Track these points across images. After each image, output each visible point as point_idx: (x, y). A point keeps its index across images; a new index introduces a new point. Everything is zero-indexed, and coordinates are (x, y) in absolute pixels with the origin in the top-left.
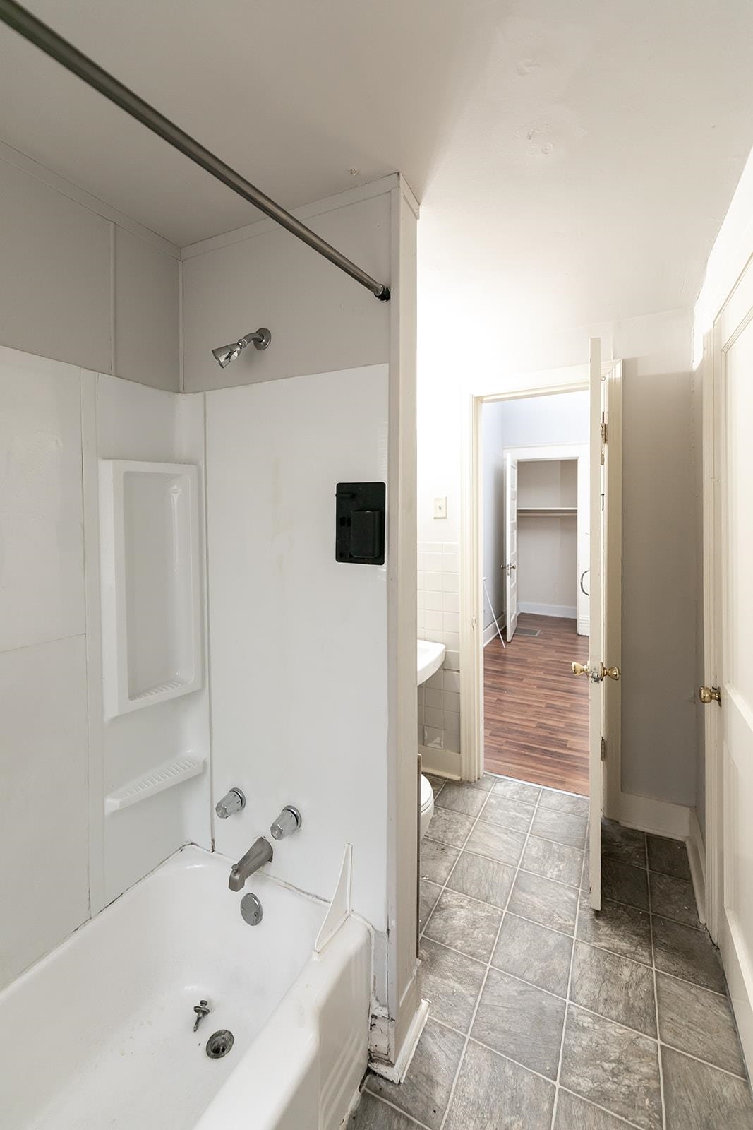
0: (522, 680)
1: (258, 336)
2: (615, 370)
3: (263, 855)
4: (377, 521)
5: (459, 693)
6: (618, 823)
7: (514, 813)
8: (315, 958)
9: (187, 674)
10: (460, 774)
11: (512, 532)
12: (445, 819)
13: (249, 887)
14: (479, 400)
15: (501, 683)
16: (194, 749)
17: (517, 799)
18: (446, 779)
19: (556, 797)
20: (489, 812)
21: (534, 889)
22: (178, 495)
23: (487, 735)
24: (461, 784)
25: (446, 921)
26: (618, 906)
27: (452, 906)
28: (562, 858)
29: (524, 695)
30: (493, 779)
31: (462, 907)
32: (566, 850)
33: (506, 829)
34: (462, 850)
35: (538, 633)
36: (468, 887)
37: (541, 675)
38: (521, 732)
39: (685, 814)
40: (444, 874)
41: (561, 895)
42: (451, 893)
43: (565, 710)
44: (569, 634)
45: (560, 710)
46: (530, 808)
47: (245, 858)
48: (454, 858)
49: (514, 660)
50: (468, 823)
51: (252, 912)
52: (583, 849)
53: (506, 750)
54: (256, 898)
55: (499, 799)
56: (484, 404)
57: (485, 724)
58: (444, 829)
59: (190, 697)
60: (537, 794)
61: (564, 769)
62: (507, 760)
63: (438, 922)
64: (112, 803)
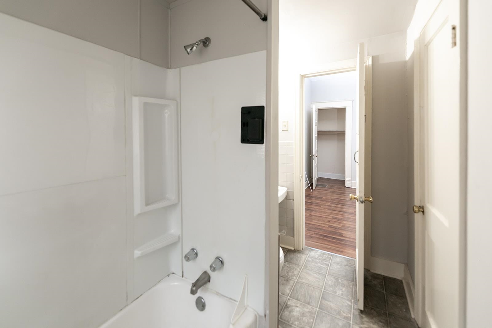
0: (321, 206)
1: (205, 41)
2: (368, 61)
3: (206, 279)
4: (261, 123)
5: (294, 210)
6: (369, 270)
7: (320, 265)
8: (231, 326)
9: (172, 196)
10: (294, 247)
11: (315, 140)
12: (288, 267)
13: (199, 293)
14: (303, 76)
15: (311, 208)
16: (174, 230)
17: (321, 259)
18: (287, 249)
19: (339, 258)
20: (308, 264)
21: (331, 299)
22: (168, 114)
23: (306, 230)
24: (294, 251)
25: (290, 312)
26: (372, 309)
27: (292, 306)
28: (343, 286)
29: (322, 213)
30: (309, 249)
31: (297, 307)
32: (345, 282)
33: (316, 272)
34: (296, 281)
35: (327, 186)
36: (300, 297)
37: (329, 204)
38: (321, 229)
39: (402, 267)
40: (288, 291)
41: (344, 303)
42: (292, 300)
43: (342, 220)
44: (341, 187)
45: (339, 219)
46: (327, 263)
47: (198, 280)
48: (292, 284)
49: (316, 197)
50: (298, 269)
51: (201, 305)
52: (353, 282)
53: (315, 237)
54: (202, 298)
55: (312, 259)
56: (305, 78)
57: (306, 225)
58: (287, 271)
59: (173, 206)
60: (330, 256)
61: (342, 246)
62: (314, 241)
63: (286, 313)
64: (137, 253)
